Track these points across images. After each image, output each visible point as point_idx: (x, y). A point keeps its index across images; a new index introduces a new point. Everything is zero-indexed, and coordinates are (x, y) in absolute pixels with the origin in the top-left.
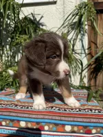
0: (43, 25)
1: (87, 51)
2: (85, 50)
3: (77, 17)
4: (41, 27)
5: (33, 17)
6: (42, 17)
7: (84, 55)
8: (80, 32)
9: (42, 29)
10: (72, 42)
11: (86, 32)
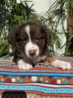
0: (33, 11)
1: (66, 31)
3: (60, 5)
4: (32, 12)
6: (33, 5)
9: (33, 14)
10: (55, 24)
11: (65, 17)
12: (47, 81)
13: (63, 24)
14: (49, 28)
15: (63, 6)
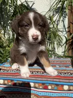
1: (67, 29)
2: (65, 29)
3: (61, 3)
5: (27, 3)
7: (65, 33)
8: (62, 15)
10: (56, 22)
11: (66, 15)
12: (41, 87)
13: (64, 22)
14: (50, 26)
15: (64, 4)
